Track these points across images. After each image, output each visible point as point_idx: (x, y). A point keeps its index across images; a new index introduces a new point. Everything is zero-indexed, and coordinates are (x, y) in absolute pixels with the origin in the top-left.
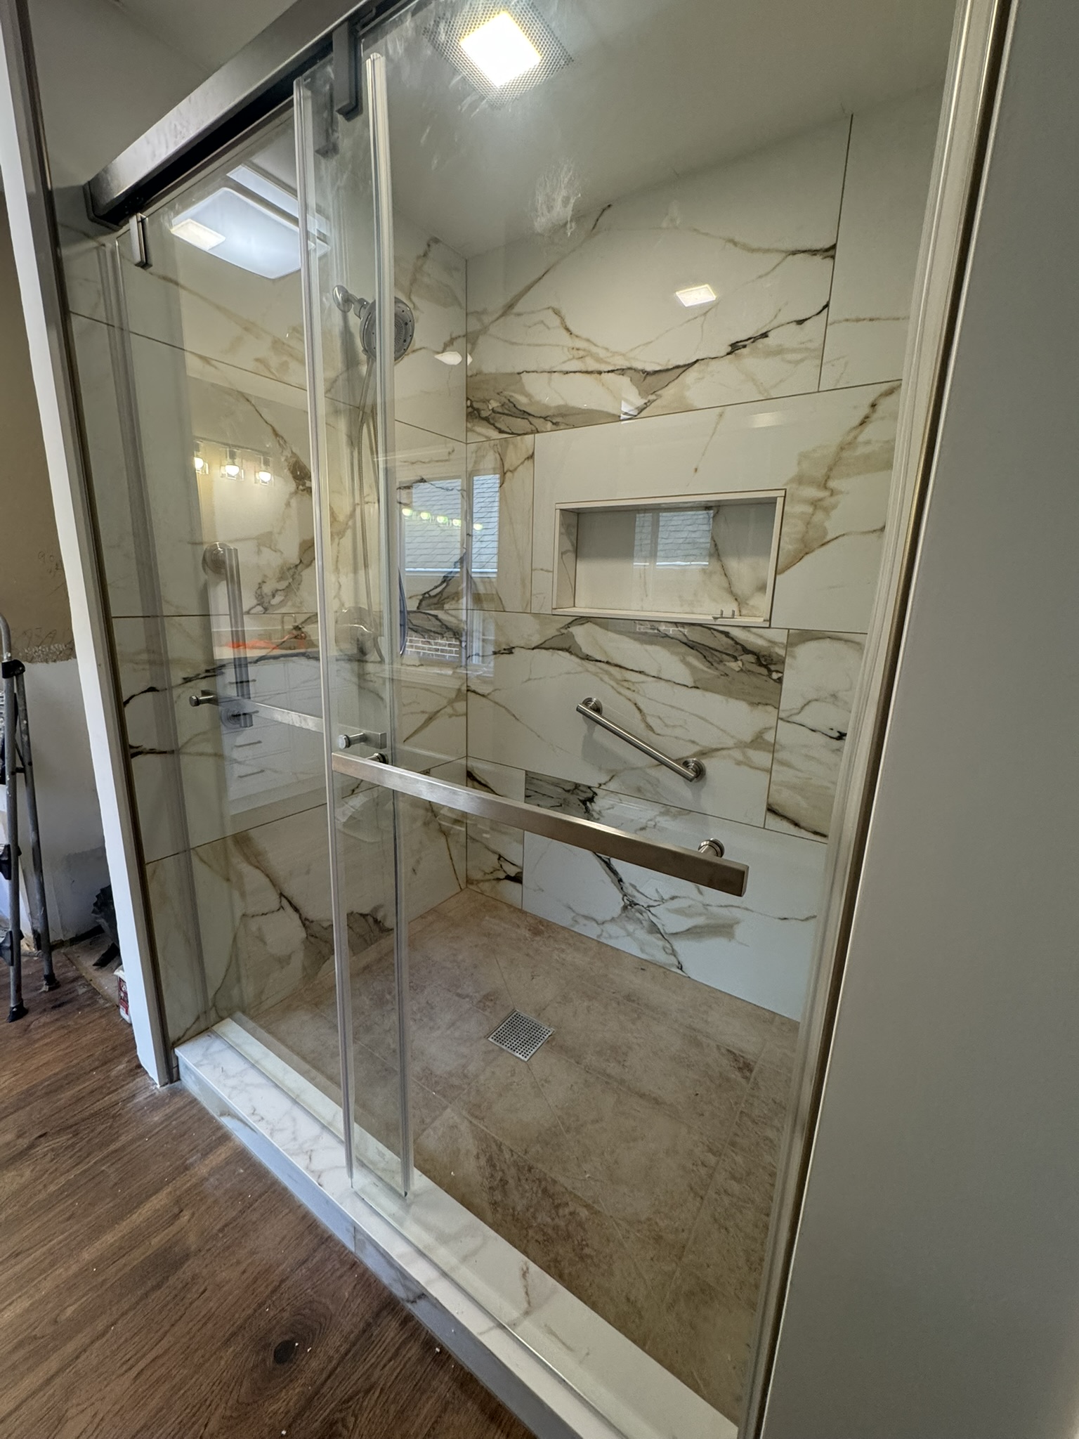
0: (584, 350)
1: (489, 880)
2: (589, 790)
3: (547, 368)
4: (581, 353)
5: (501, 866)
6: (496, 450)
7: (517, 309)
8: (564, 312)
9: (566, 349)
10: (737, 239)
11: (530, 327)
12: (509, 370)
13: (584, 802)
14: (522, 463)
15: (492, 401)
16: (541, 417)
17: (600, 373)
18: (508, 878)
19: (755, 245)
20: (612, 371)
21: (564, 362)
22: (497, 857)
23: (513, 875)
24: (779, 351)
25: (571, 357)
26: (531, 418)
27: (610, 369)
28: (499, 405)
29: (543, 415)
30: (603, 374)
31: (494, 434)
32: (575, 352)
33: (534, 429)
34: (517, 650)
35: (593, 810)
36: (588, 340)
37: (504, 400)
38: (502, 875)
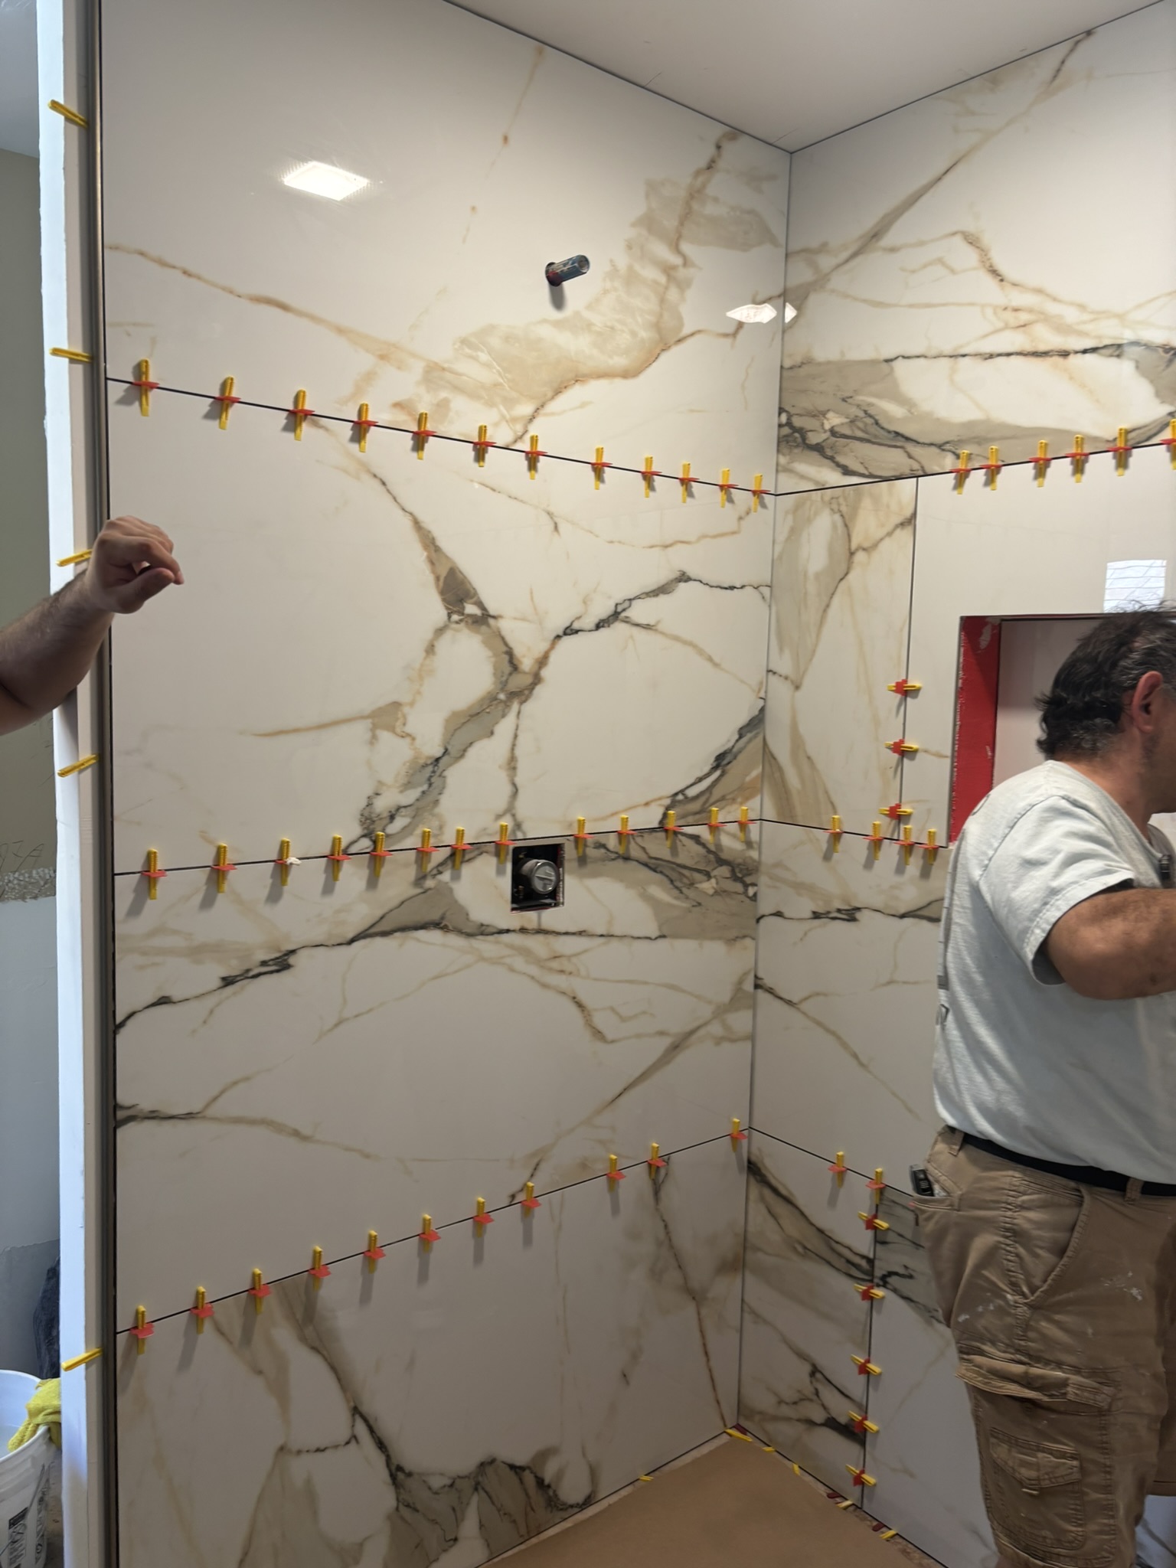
0: (1030, 311)
1: (788, 1419)
3: (948, 349)
4: (1024, 317)
5: (817, 1393)
6: (835, 506)
7: (887, 240)
8: (987, 240)
9: (989, 311)
11: (913, 272)
12: (868, 354)
14: (890, 534)
15: (830, 415)
16: (932, 444)
17: (1065, 354)
18: (832, 1424)
20: (1094, 350)
21: (986, 336)
22: (807, 1368)
23: (843, 1420)
25: (1001, 325)
26: (910, 447)
27: (1087, 345)
28: (847, 420)
29: (939, 440)
30: (1072, 357)
31: (834, 477)
32: (1009, 316)
33: (916, 466)
34: (865, 912)
36: (1039, 291)
37: (854, 411)
38: (819, 1416)
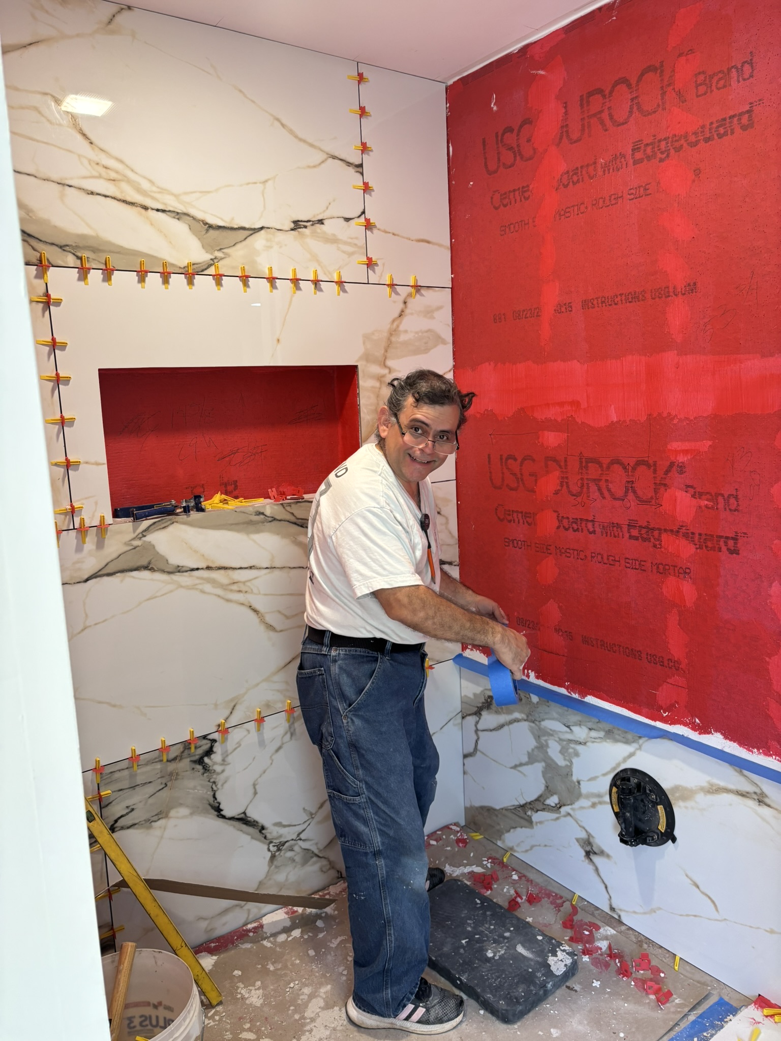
0: (117, 172)
2: (205, 741)
3: (55, 177)
4: (113, 175)
9: (86, 162)
10: (284, 121)
13: (200, 761)
16: (53, 244)
17: (145, 208)
19: (301, 135)
20: (163, 211)
21: (85, 178)
24: (333, 240)
25: (95, 173)
27: (160, 207)
29: (59, 241)
30: (150, 211)
32: (101, 170)
33: (42, 258)
35: (215, 763)
36: (121, 161)
